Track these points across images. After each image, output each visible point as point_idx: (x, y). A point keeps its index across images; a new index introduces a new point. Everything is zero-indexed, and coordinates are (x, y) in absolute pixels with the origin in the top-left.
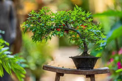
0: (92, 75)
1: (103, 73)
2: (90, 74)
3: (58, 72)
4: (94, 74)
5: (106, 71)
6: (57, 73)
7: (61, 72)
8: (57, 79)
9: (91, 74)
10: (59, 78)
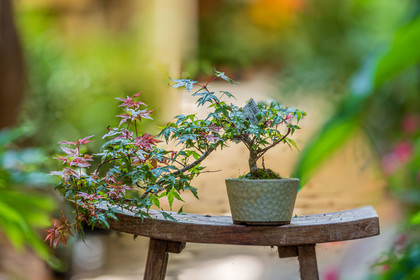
0: (304, 245)
1: (353, 235)
2: (293, 243)
3: (157, 235)
4: (310, 240)
5: (363, 227)
6: (152, 239)
7: (169, 237)
8: (154, 263)
9: (301, 240)
10: (160, 261)
